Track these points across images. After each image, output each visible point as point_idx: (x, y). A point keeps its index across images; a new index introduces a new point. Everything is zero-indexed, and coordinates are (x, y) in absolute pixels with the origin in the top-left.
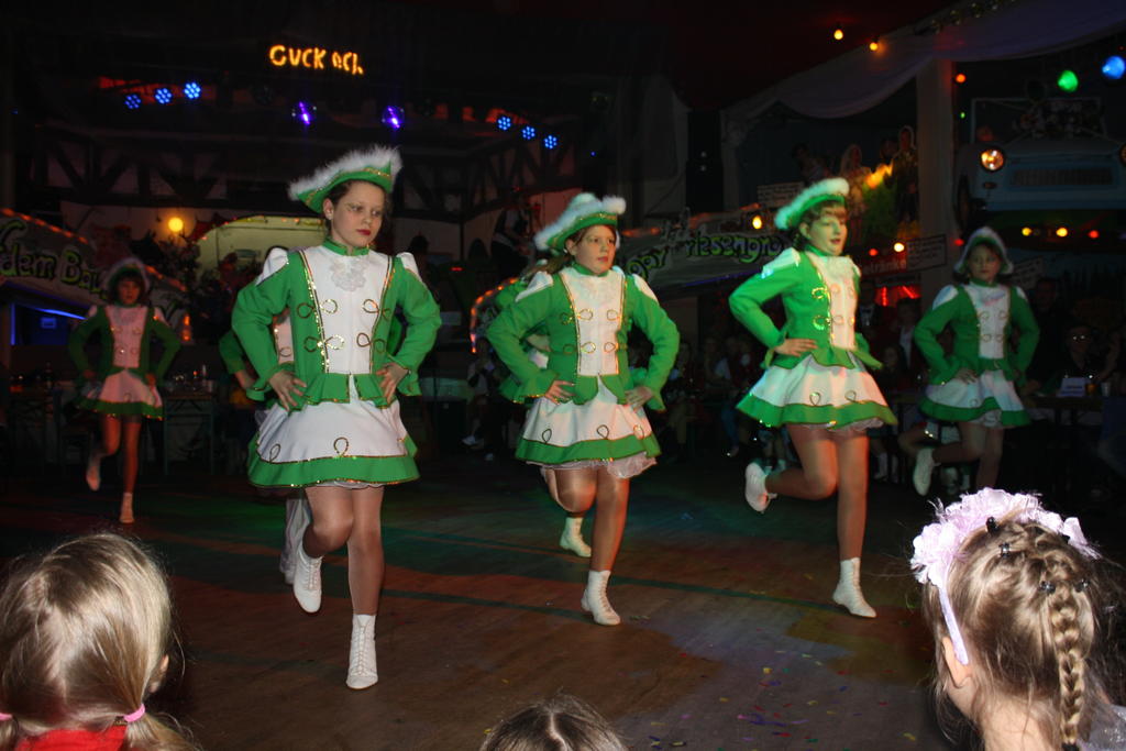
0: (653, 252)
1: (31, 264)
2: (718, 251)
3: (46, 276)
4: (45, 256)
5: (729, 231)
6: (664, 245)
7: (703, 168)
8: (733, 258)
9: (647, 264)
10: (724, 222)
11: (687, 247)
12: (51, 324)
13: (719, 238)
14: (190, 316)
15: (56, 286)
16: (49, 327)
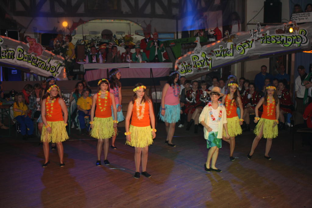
0: (247, 42)
1: (6, 53)
2: (275, 41)
3: (11, 58)
4: (10, 51)
5: (279, 33)
6: (252, 39)
7: (271, 4)
8: (280, 44)
9: (245, 46)
10: (277, 29)
12: (15, 73)
13: (275, 36)
14: (66, 69)
15: (15, 61)
16: (14, 73)
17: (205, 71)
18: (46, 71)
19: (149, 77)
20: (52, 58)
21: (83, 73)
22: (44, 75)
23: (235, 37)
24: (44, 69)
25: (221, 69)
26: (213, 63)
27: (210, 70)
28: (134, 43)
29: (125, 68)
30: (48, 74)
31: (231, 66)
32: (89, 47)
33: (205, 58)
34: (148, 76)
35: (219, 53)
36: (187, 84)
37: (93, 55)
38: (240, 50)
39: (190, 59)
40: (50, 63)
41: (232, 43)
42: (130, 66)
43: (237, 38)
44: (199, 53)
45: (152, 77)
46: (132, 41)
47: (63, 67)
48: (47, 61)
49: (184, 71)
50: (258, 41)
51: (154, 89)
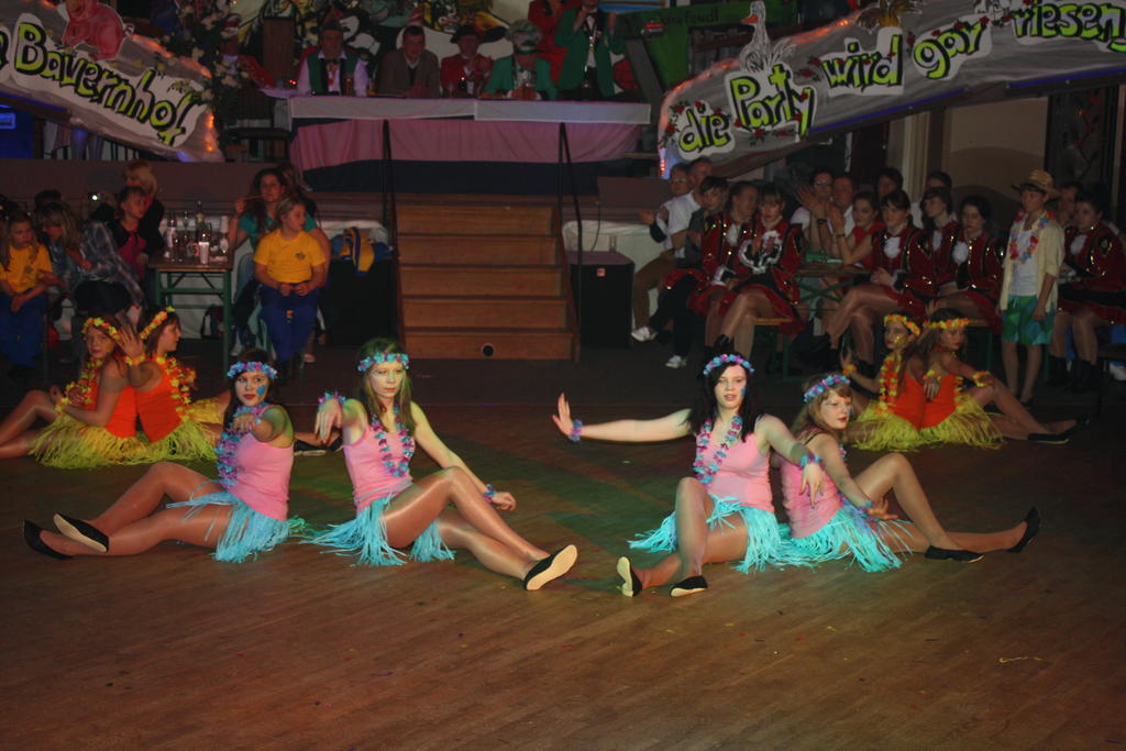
0: (957, 29)
2: (1073, 28)
6: (982, 16)
8: (1095, 41)
9: (950, 46)
11: (1020, 20)
12: (10, 124)
13: (1075, 8)
14: (214, 114)
15: (10, 77)
16: (6, 127)
17: (785, 143)
18: (135, 121)
19: (556, 160)
20: (161, 67)
21: (288, 137)
22: (125, 138)
23: (912, 5)
24: (125, 113)
25: (849, 137)
26: (817, 113)
27: (802, 138)
28: (496, 17)
29: (455, 121)
30: (141, 133)
31: (888, 123)
32: (313, 31)
33: (783, 88)
34: (550, 155)
35: (842, 71)
36: (709, 192)
37: (329, 61)
38: (928, 60)
39: (724, 89)
40: (151, 88)
41: (898, 31)
42: (475, 114)
43: (920, 12)
44: (762, 68)
45: (565, 161)
46: (488, 12)
47: (203, 108)
48: (137, 79)
49: (698, 141)
50: (1006, 24)
51: (573, 210)
